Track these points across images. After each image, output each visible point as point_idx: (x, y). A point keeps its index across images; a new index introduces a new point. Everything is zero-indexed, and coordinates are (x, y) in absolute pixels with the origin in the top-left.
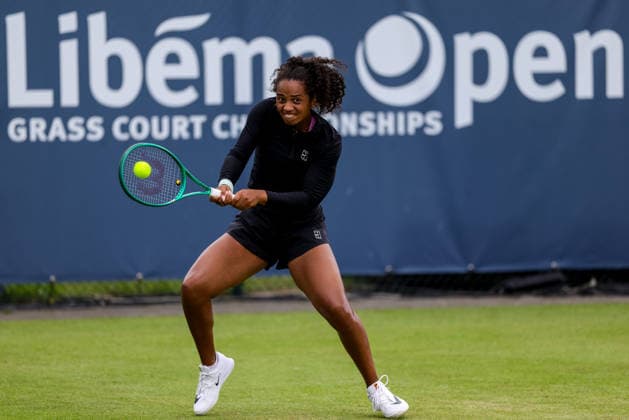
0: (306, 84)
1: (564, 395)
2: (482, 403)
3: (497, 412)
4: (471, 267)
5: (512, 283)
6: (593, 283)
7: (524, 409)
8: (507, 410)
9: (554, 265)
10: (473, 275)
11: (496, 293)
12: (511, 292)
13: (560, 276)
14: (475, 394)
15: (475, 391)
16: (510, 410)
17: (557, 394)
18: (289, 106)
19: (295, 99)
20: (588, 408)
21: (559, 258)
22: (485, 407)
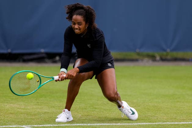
0: (84, 17)
1: (45, 102)
2: (12, 105)
3: (18, 108)
4: (9, 51)
5: (26, 57)
6: (57, 58)
7: (29, 108)
8: (22, 107)
9: (43, 51)
10: (10, 54)
11: (19, 61)
12: (25, 61)
13: (44, 55)
14: (10, 101)
15: (10, 100)
16: (23, 107)
17: (42, 102)
18: (76, 26)
19: (79, 24)
20: (54, 107)
21: (44, 48)
22: (13, 106)
